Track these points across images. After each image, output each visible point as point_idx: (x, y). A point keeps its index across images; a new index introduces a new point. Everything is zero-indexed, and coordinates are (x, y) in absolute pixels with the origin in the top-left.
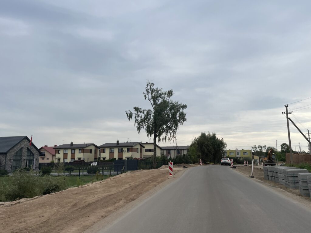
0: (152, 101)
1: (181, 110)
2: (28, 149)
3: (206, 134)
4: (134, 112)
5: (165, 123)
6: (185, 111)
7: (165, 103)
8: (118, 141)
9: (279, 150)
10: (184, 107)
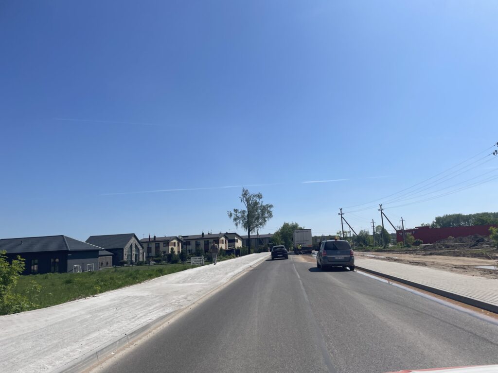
0: (246, 202)
1: (269, 209)
2: (136, 245)
3: (290, 224)
4: (233, 212)
5: (257, 219)
6: (272, 210)
7: (256, 203)
8: (203, 234)
9: (371, 233)
10: (271, 206)
